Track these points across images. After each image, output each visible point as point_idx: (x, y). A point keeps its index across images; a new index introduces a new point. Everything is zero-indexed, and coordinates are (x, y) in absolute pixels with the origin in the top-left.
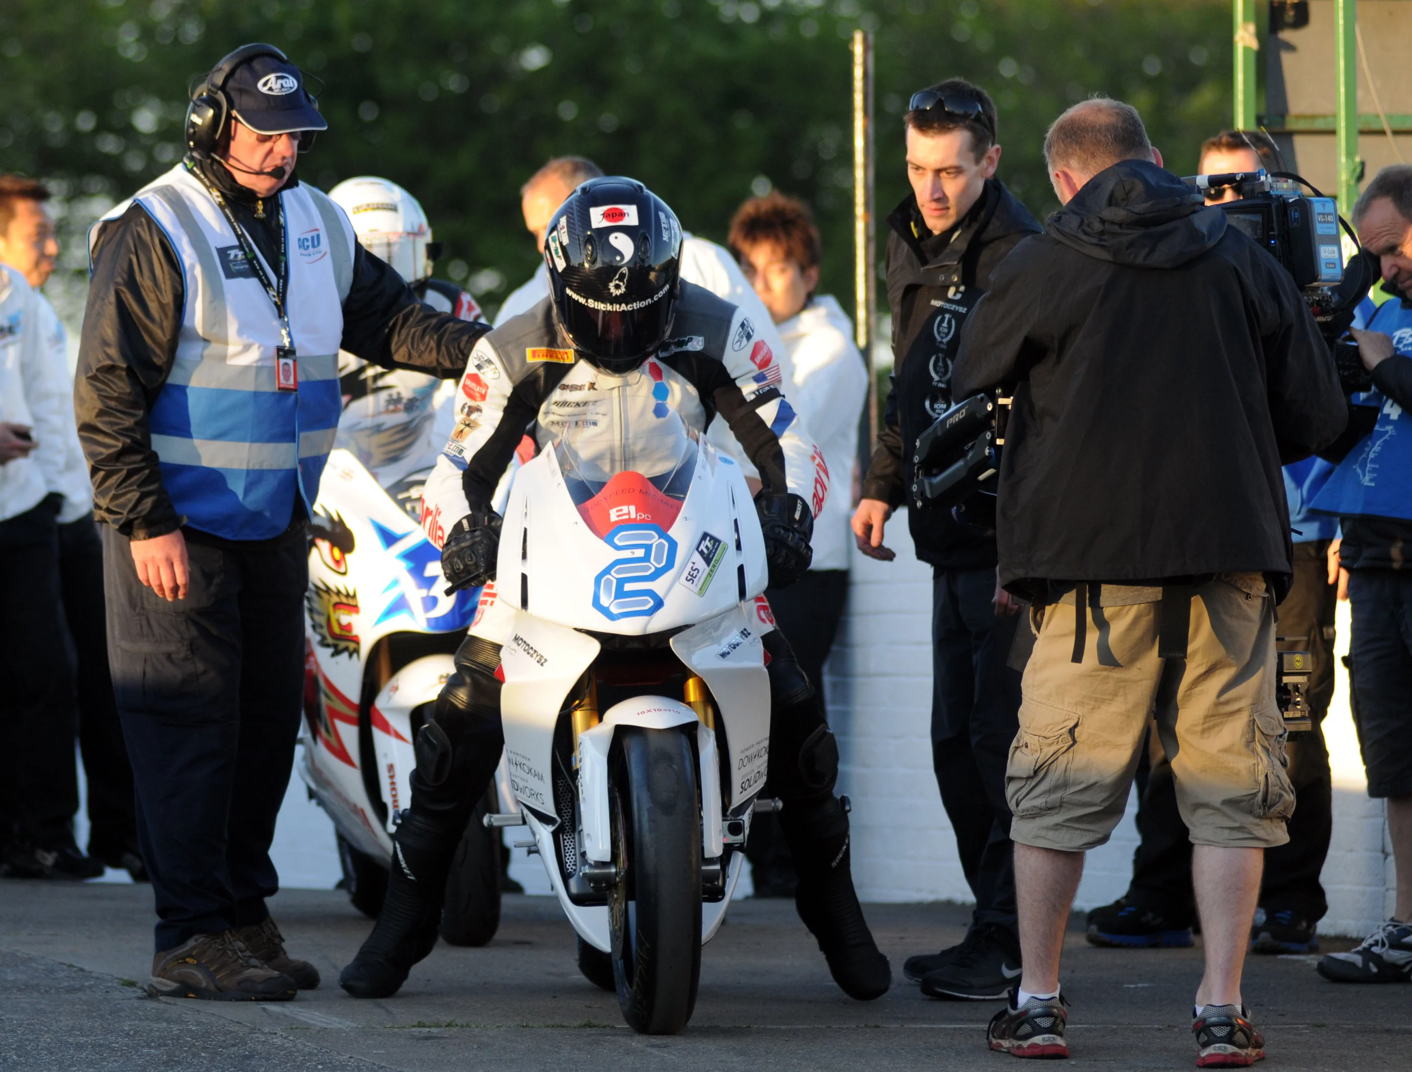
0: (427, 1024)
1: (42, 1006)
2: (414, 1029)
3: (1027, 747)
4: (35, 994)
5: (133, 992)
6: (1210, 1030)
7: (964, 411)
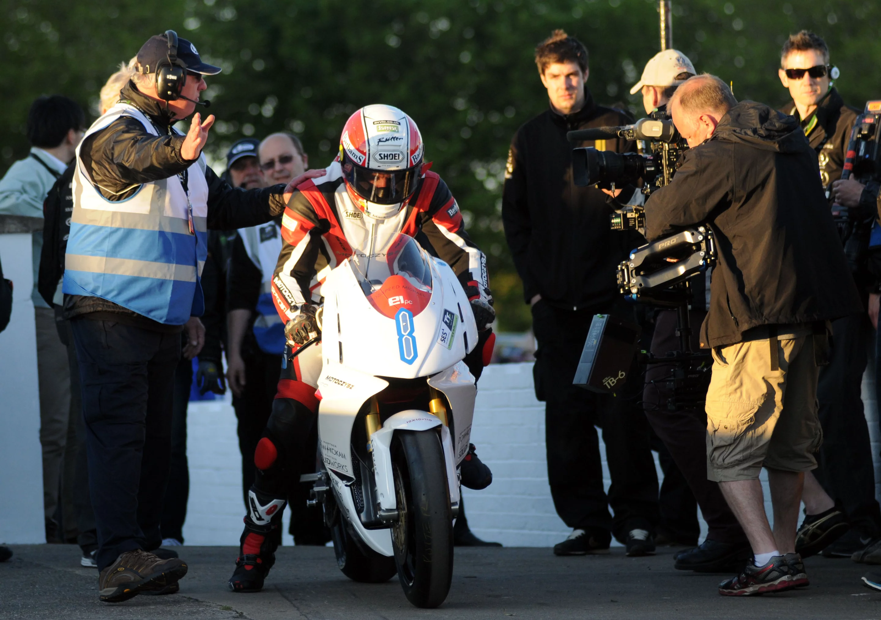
3: (726, 428)
7: (675, 240)
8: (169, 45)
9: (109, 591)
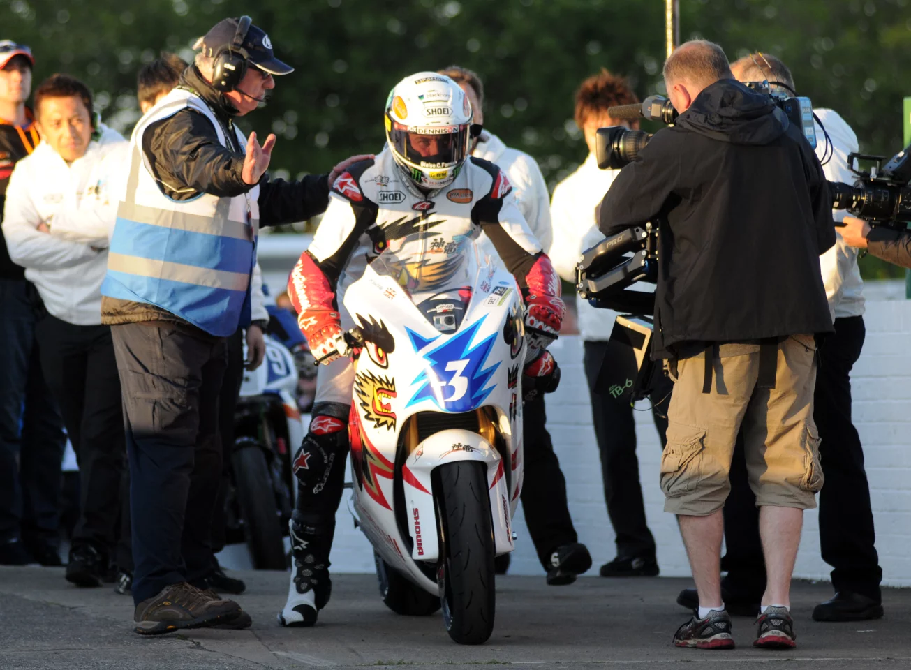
0: (384, 663)
1: (125, 654)
2: (375, 666)
3: (673, 453)
4: (120, 646)
5: (187, 643)
6: (770, 622)
7: (621, 237)
8: (237, 32)
9: (153, 624)
